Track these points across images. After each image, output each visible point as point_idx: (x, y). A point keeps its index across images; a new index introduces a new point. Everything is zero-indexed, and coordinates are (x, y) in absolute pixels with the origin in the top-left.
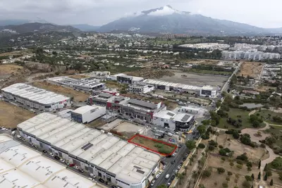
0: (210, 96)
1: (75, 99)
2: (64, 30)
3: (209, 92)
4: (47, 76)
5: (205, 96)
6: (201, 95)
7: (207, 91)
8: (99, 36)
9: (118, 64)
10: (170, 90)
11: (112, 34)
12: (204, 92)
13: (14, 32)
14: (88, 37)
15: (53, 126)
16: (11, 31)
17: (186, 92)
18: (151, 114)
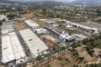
0: (94, 33)
1: (42, 26)
2: (58, 3)
3: (94, 31)
4: (40, 18)
5: (92, 32)
6: (90, 31)
7: (93, 30)
8: (69, 6)
9: (67, 16)
10: (79, 28)
11: (74, 5)
12: (92, 30)
13: (43, 4)
14: (65, 6)
15: (27, 33)
16: (42, 4)
17: (84, 29)
18: (59, 35)
